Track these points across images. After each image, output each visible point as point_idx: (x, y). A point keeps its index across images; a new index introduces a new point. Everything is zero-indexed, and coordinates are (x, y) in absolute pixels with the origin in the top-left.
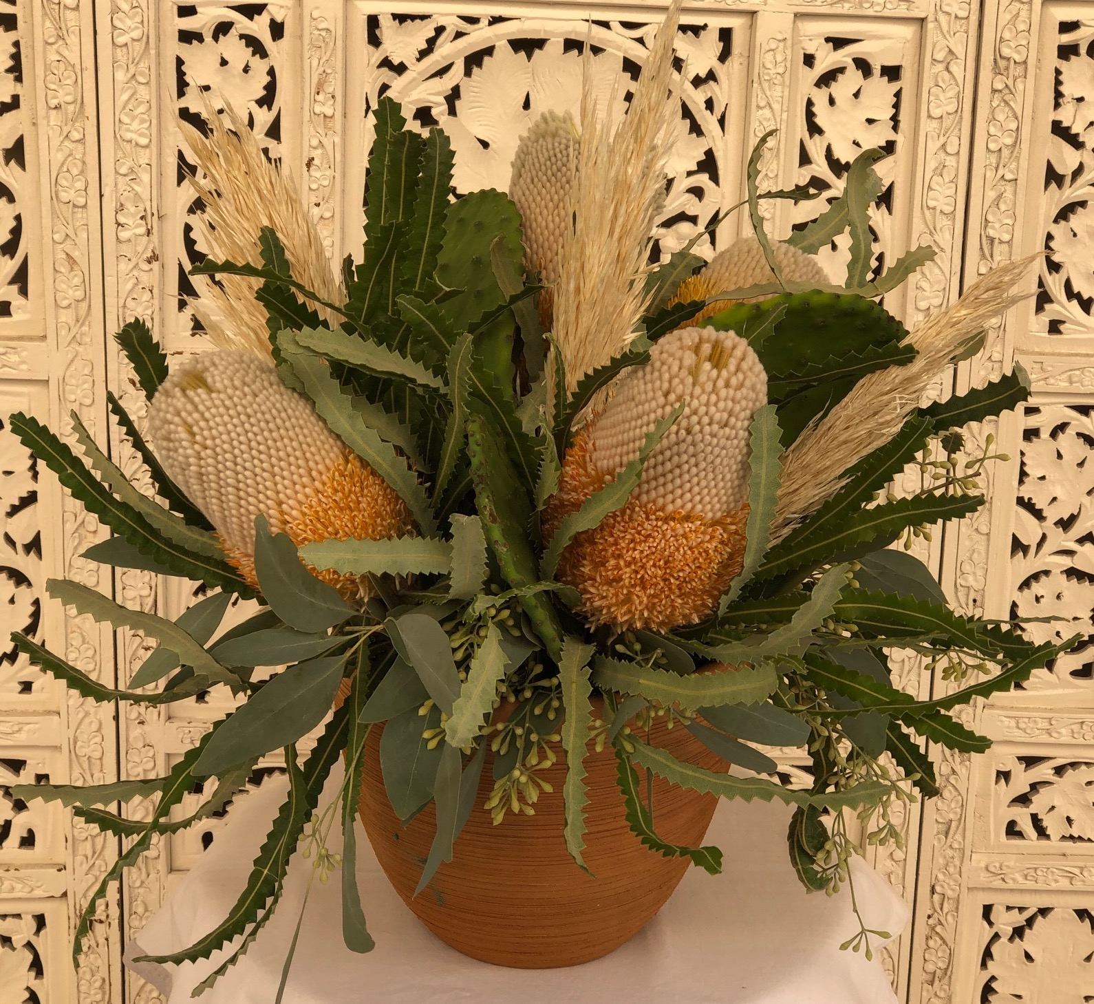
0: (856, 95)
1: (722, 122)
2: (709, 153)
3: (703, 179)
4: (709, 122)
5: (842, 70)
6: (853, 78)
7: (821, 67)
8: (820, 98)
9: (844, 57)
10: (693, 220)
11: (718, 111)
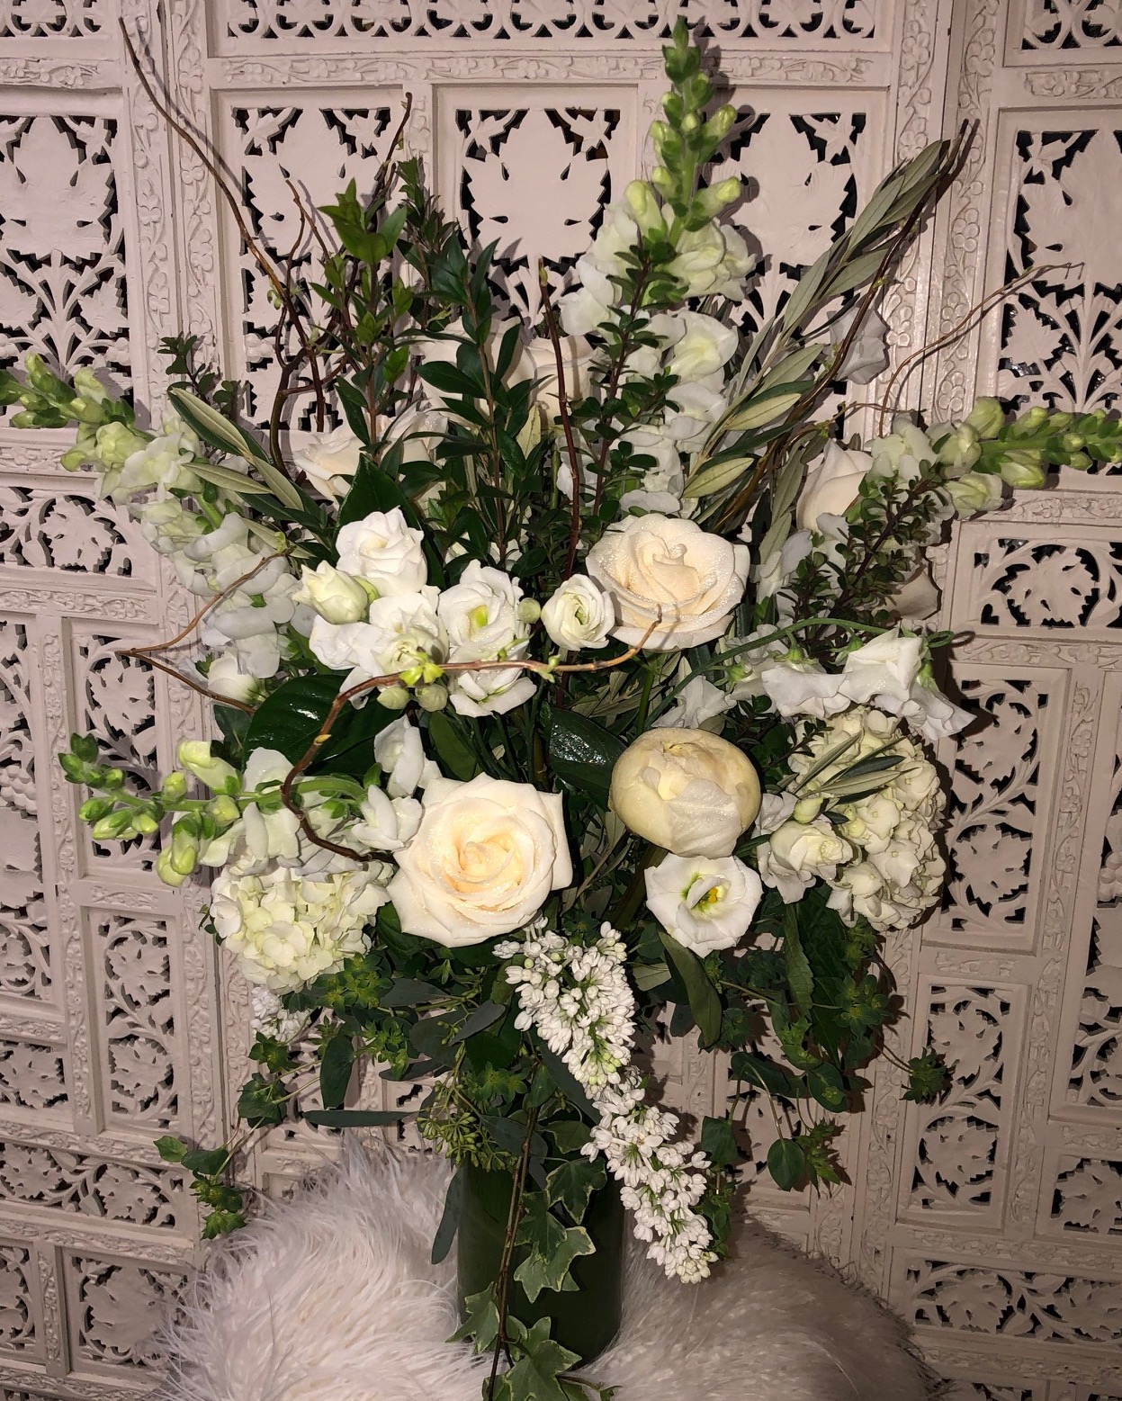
0: (121, 680)
1: (28, 691)
2: (21, 715)
3: (20, 734)
4: (19, 693)
5: (108, 660)
6: (115, 667)
7: (94, 656)
8: (95, 678)
9: (107, 651)
10: (19, 763)
11: (24, 683)
